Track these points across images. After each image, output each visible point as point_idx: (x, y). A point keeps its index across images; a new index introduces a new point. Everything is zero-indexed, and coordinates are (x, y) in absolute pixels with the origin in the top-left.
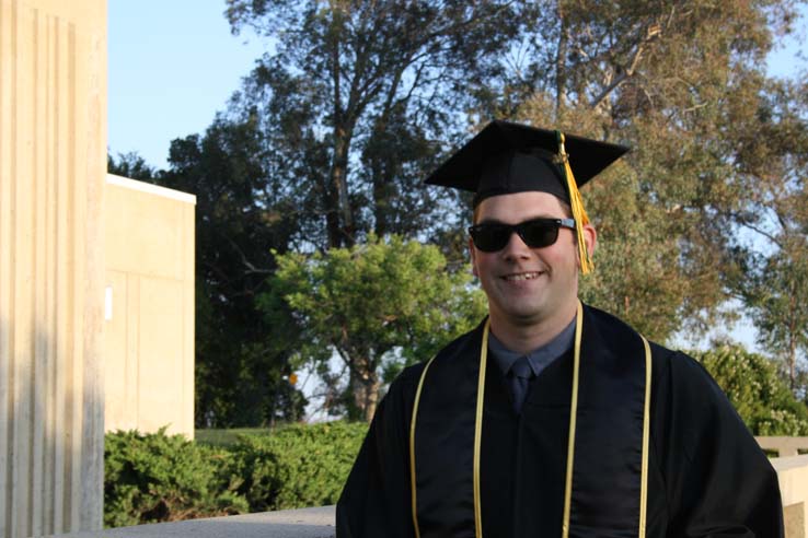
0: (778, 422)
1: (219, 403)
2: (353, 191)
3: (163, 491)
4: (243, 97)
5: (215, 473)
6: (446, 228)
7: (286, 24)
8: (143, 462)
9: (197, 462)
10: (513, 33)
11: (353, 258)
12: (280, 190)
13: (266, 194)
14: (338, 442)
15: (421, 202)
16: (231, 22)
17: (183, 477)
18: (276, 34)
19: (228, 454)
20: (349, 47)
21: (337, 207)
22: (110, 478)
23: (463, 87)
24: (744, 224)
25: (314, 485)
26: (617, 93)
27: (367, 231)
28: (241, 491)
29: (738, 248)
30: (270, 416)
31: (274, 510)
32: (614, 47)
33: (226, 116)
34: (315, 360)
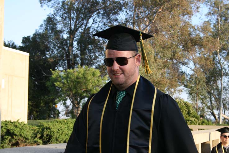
0: (192, 121)
1: (35, 113)
2: (74, 53)
3: (18, 138)
4: (44, 25)
5: (33, 133)
6: (101, 64)
7: (57, 5)
8: (12, 130)
9: (28, 130)
10: (121, 9)
11: (74, 72)
12: (54, 52)
13: (49, 53)
14: (68, 125)
15: (94, 57)
16: (41, 4)
17: (24, 134)
18: (53, 7)
19: (37, 128)
20: (74, 12)
21: (70, 58)
22: (2, 134)
23: (106, 24)
24: (184, 65)
25: (61, 137)
26: (150, 27)
27: (78, 65)
28: (40, 138)
29: (182, 72)
30: (49, 117)
31: (50, 144)
32: (149, 14)
33: (39, 31)
34: (62, 101)
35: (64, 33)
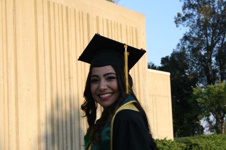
1: (179, 130)
2: (213, 69)
4: (181, 45)
7: (192, 23)
8: (161, 148)
9: (176, 147)
12: (193, 70)
13: (189, 71)
14: (216, 140)
16: (176, 24)
18: (189, 26)
19: (185, 144)
20: (210, 28)
21: (209, 73)
27: (218, 79)
30: (194, 134)
33: (176, 50)
34: (206, 117)
35: (201, 50)
